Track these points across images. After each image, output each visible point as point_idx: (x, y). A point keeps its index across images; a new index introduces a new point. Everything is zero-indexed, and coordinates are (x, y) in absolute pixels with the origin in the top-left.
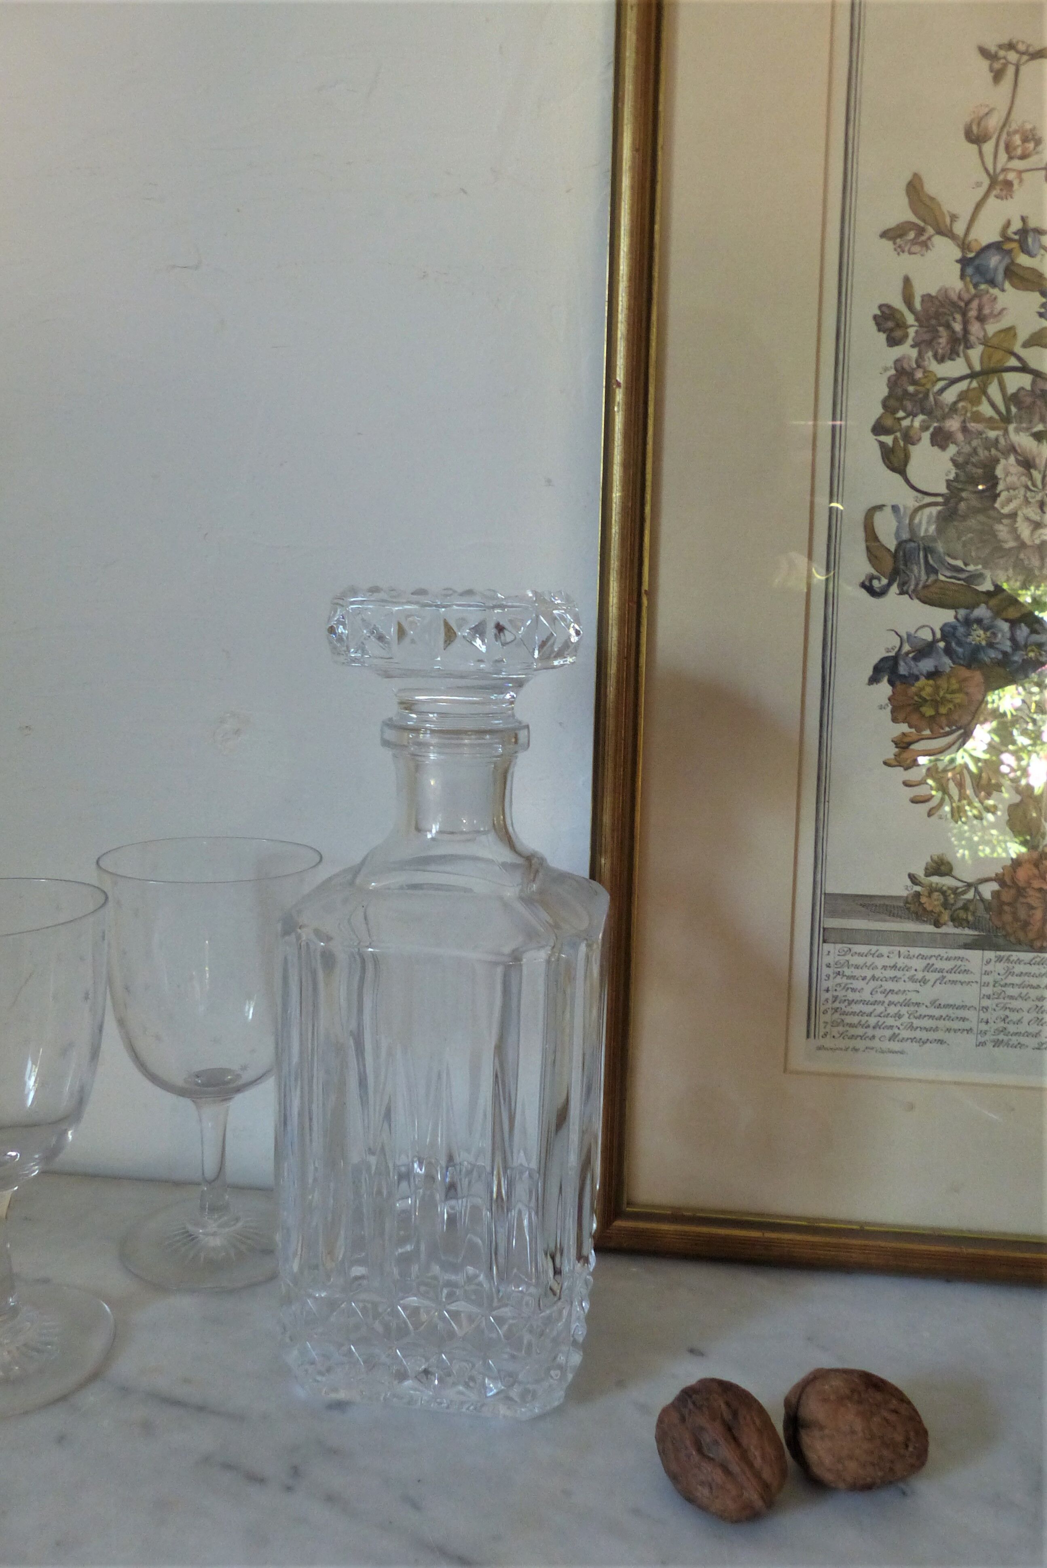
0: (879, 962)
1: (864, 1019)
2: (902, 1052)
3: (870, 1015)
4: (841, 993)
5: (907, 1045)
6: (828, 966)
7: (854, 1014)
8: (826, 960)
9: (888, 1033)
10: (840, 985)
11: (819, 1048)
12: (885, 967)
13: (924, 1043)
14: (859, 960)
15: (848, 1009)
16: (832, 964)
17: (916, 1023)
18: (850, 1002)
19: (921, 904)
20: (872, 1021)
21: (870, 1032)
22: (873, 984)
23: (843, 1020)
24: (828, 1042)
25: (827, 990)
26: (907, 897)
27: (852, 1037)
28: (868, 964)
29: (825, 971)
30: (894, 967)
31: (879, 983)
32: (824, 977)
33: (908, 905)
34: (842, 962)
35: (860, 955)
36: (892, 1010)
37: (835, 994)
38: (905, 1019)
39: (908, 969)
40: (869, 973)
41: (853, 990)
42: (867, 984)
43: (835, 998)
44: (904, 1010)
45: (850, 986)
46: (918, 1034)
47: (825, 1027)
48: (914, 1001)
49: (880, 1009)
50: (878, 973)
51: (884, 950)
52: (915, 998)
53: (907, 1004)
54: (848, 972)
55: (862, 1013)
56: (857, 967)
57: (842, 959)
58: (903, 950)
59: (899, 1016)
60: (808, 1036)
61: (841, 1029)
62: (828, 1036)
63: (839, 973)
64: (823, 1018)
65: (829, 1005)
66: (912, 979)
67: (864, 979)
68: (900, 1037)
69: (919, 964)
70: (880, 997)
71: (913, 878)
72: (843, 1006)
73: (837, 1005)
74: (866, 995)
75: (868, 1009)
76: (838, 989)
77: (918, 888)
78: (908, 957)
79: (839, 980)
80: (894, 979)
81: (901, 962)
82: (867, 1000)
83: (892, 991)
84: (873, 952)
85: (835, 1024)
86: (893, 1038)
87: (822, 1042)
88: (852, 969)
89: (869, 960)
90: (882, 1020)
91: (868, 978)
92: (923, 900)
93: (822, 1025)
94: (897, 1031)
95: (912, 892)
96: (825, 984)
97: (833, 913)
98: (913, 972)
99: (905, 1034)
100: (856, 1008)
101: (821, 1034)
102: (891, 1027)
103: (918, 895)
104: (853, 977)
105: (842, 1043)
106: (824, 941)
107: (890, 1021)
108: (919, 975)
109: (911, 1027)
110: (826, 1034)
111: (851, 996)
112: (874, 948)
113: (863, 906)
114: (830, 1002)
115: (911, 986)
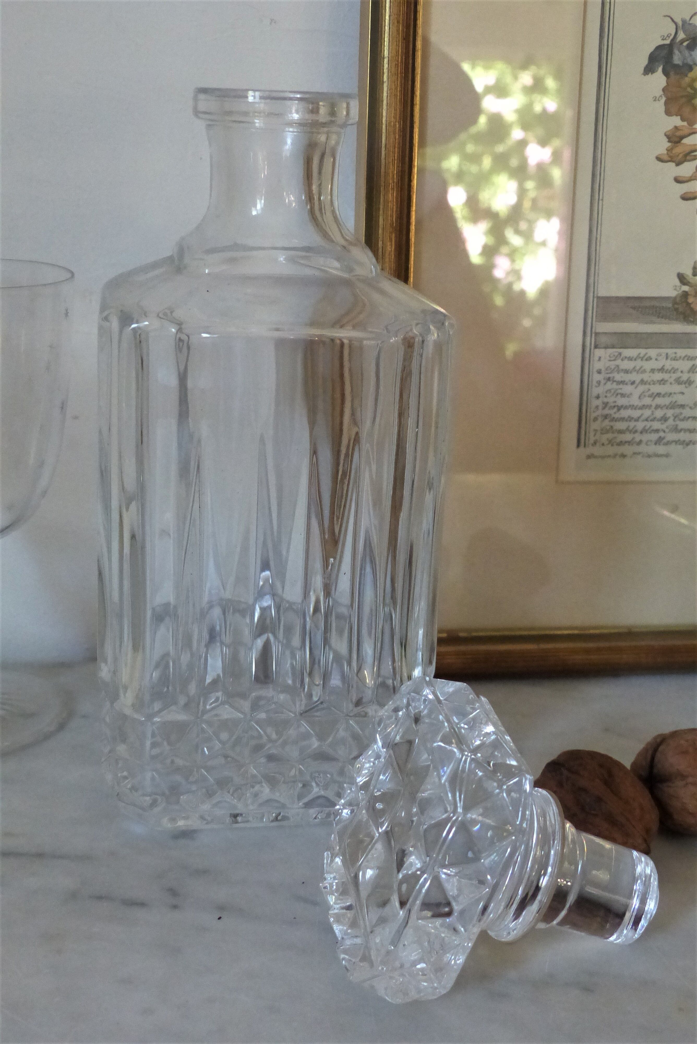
0: (648, 366)
1: (632, 424)
2: (667, 456)
3: (637, 420)
4: (611, 400)
5: (673, 448)
6: (599, 372)
7: (623, 419)
8: (597, 365)
9: (654, 437)
10: (609, 391)
11: (589, 457)
12: (653, 371)
13: (688, 444)
14: (626, 365)
15: (616, 416)
16: (603, 369)
17: (682, 425)
18: (619, 408)
19: (688, 304)
20: (640, 425)
21: (638, 437)
22: (641, 388)
23: (612, 427)
24: (597, 451)
25: (598, 397)
26: (675, 298)
27: (621, 443)
28: (638, 368)
29: (596, 377)
30: (662, 370)
31: (647, 387)
32: (595, 383)
33: (676, 306)
34: (613, 367)
35: (630, 359)
36: (659, 413)
37: (606, 400)
38: (671, 422)
39: (674, 370)
40: (636, 377)
41: (623, 395)
42: (636, 388)
43: (606, 404)
44: (670, 413)
45: (620, 391)
46: (682, 436)
47: (595, 435)
48: (680, 403)
49: (647, 413)
50: (646, 377)
51: (653, 353)
52: (680, 399)
53: (673, 406)
54: (618, 377)
55: (630, 419)
56: (626, 372)
57: (613, 364)
58: (670, 351)
59: (664, 419)
60: (578, 445)
61: (610, 436)
62: (598, 444)
63: (609, 379)
64: (595, 426)
65: (599, 412)
66: (678, 381)
67: (633, 383)
68: (665, 441)
69: (685, 365)
70: (647, 401)
71: (682, 278)
72: (612, 412)
73: (606, 411)
74: (634, 400)
75: (635, 414)
76: (608, 395)
77: (686, 288)
78: (675, 359)
79: (609, 385)
80: (662, 382)
81: (669, 364)
82: (636, 404)
83: (659, 395)
84: (642, 355)
85: (604, 431)
86: (659, 441)
87: (590, 450)
88: (622, 374)
89: (639, 363)
90: (648, 424)
91: (637, 382)
92: (691, 300)
93: (592, 434)
94: (662, 434)
95: (680, 292)
96: (595, 391)
97: (604, 317)
98: (678, 374)
99: (671, 437)
100: (624, 413)
101: (592, 441)
102: (657, 431)
103: (685, 295)
104: (623, 382)
105: (611, 450)
106: (596, 347)
107: (656, 425)
108: (685, 377)
109: (676, 429)
110: (595, 443)
111: (621, 401)
112: (642, 351)
113: (634, 308)
114: (600, 408)
115: (677, 388)
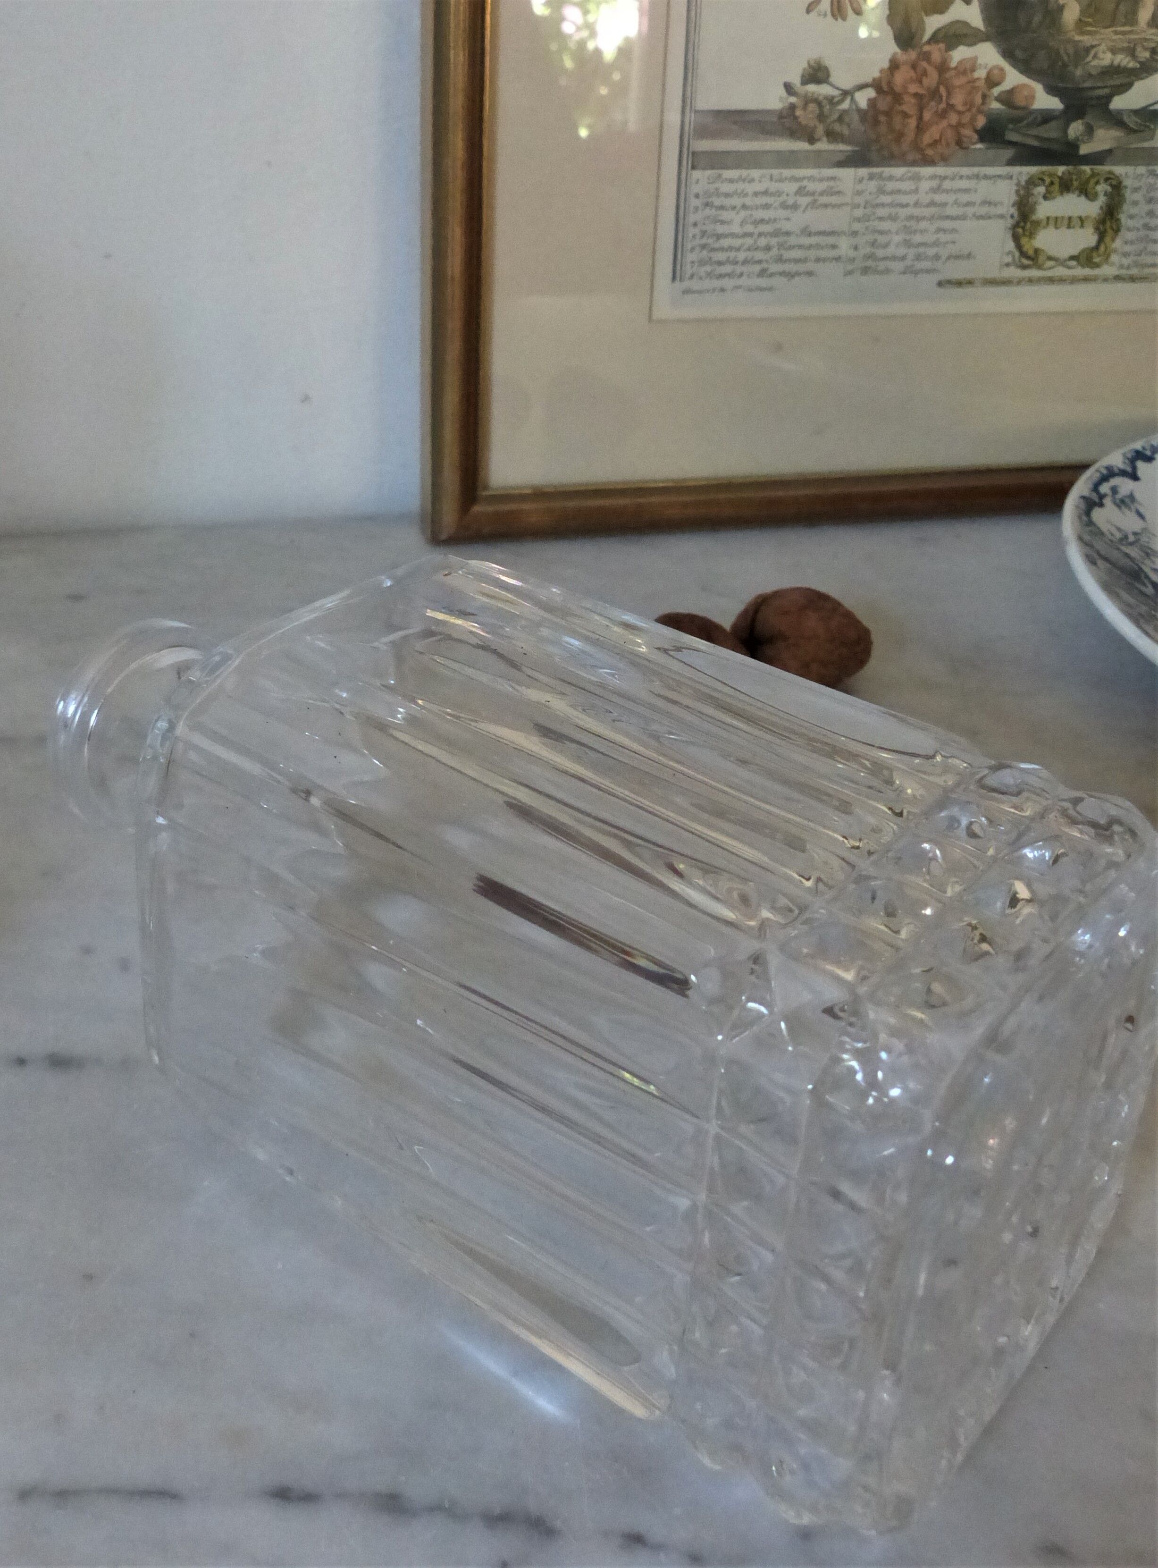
0: (750, 188)
1: (732, 254)
2: (770, 289)
3: (738, 249)
4: (709, 227)
5: (777, 281)
6: (697, 196)
7: (722, 249)
8: (695, 189)
9: (757, 268)
10: (708, 217)
11: (686, 292)
12: (756, 194)
13: (793, 276)
14: (726, 188)
15: (717, 245)
16: (701, 193)
17: (788, 255)
18: (719, 237)
19: (796, 118)
20: (741, 256)
21: (739, 269)
22: (743, 214)
23: (710, 258)
24: (695, 285)
25: (695, 225)
26: (781, 111)
27: (721, 276)
28: (739, 191)
29: (694, 202)
30: (766, 193)
31: (749, 212)
32: (692, 209)
33: (783, 121)
34: (712, 191)
35: (731, 181)
36: (763, 242)
37: (704, 228)
38: (774, 252)
39: (779, 193)
40: (736, 201)
41: (723, 222)
42: (738, 213)
43: (704, 233)
44: (774, 241)
45: (721, 218)
46: (787, 267)
47: (692, 267)
48: (784, 230)
49: (749, 241)
50: (748, 201)
51: (755, 173)
52: (787, 226)
53: (776, 234)
54: (717, 202)
55: (730, 248)
56: (727, 195)
57: (712, 188)
58: (775, 172)
59: (768, 248)
60: (674, 278)
61: (708, 268)
62: (695, 277)
63: (707, 205)
64: (691, 257)
65: (698, 241)
66: (784, 206)
67: (734, 208)
68: (769, 272)
69: (792, 187)
70: (749, 228)
71: (788, 88)
72: (710, 241)
73: (704, 241)
74: (736, 228)
75: (737, 242)
76: (706, 222)
77: (793, 99)
78: (781, 180)
79: (708, 212)
80: (766, 206)
81: (774, 187)
82: (736, 231)
83: (762, 221)
84: (743, 177)
85: (702, 263)
86: (762, 273)
87: (687, 284)
88: (723, 199)
89: (740, 186)
90: (749, 254)
91: (738, 207)
92: (798, 113)
93: (688, 266)
94: (765, 265)
95: (786, 104)
96: (692, 218)
97: (703, 132)
98: (784, 197)
99: (774, 268)
100: (726, 242)
101: (687, 276)
102: (759, 262)
103: (792, 107)
104: (722, 208)
105: (708, 284)
106: (693, 168)
107: (759, 255)
108: (790, 201)
109: (780, 260)
110: (692, 276)
111: (720, 229)
112: (744, 173)
113: (735, 123)
114: (698, 237)
115: (782, 213)
